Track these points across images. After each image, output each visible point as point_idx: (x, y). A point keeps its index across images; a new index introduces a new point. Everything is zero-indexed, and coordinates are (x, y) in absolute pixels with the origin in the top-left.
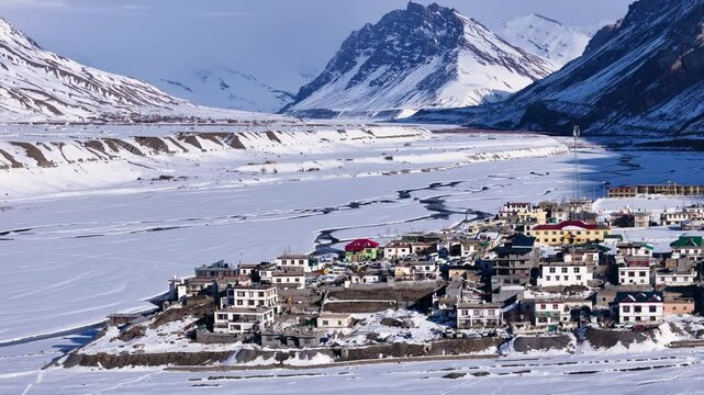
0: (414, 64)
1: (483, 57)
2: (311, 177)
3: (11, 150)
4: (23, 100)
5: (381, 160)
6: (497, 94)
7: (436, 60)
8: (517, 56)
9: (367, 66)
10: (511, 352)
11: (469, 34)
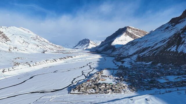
0: (85, 44)
1: (92, 44)
2: (79, 61)
3: (53, 60)
4: (50, 49)
5: (84, 59)
6: (93, 47)
7: (87, 44)
8: (95, 44)
9: (81, 44)
10: (100, 94)
11: (91, 42)
